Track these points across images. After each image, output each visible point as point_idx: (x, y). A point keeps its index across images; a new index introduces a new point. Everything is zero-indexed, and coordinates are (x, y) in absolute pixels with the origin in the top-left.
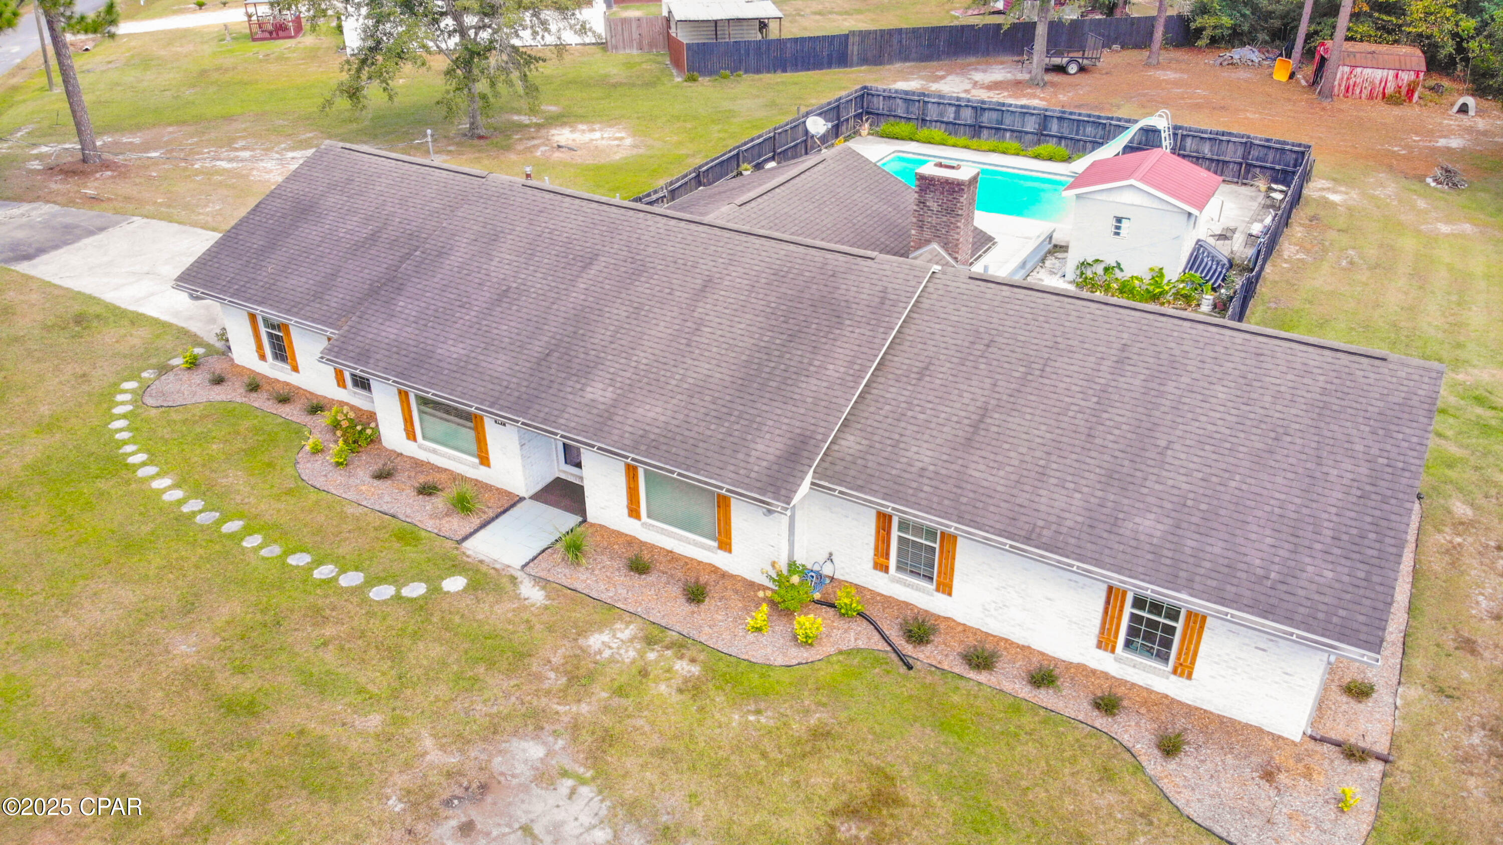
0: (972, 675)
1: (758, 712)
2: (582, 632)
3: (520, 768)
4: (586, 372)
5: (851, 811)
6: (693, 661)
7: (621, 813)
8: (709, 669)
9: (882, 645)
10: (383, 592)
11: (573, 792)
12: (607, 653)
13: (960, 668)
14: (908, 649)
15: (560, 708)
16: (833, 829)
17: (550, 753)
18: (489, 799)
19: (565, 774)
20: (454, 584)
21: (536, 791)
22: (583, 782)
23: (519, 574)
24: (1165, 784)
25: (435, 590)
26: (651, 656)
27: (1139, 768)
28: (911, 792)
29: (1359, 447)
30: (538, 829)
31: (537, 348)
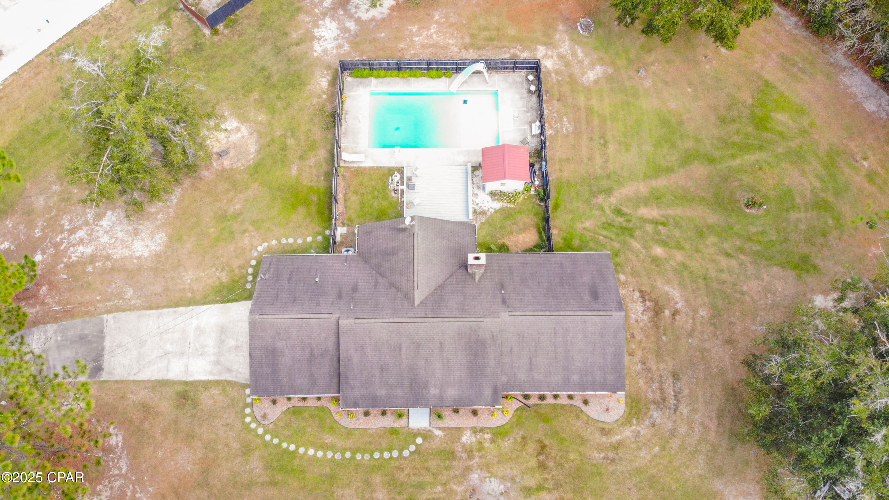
0: (542, 403)
1: (509, 440)
2: (459, 439)
3: (476, 482)
4: (426, 386)
5: (539, 454)
6: (488, 433)
7: (501, 480)
8: (493, 434)
9: (522, 404)
10: (406, 453)
11: (490, 481)
12: (469, 442)
13: (539, 402)
14: (527, 402)
15: (472, 463)
16: (539, 460)
17: (479, 475)
18: (477, 492)
19: (486, 478)
20: (419, 441)
21: (483, 485)
22: (490, 477)
23: (430, 428)
24: (588, 413)
25: (416, 445)
26: (478, 437)
27: (582, 411)
28: (547, 442)
29: (611, 343)
30: (490, 492)
31: (406, 383)
